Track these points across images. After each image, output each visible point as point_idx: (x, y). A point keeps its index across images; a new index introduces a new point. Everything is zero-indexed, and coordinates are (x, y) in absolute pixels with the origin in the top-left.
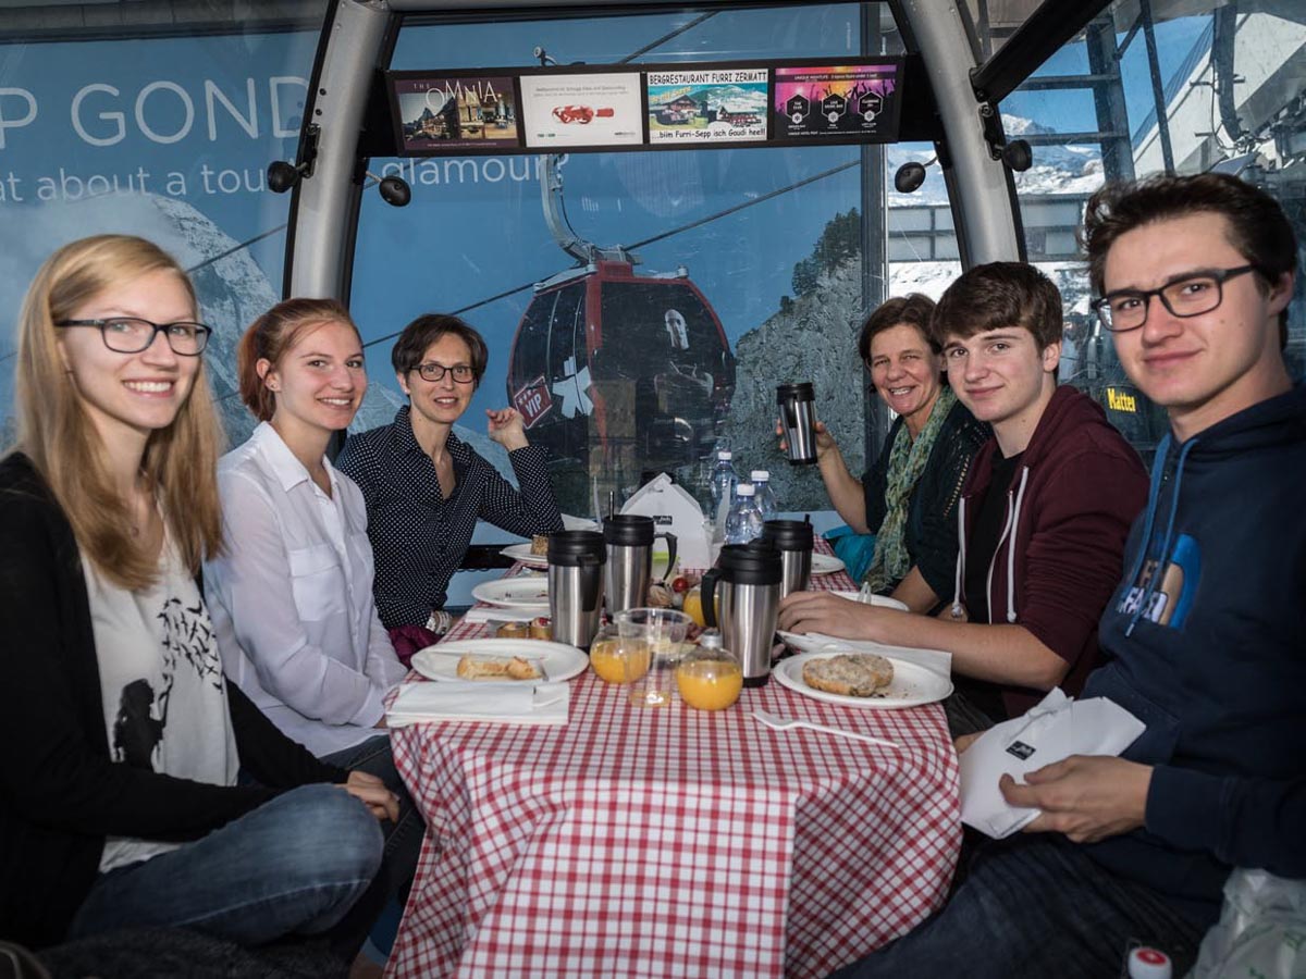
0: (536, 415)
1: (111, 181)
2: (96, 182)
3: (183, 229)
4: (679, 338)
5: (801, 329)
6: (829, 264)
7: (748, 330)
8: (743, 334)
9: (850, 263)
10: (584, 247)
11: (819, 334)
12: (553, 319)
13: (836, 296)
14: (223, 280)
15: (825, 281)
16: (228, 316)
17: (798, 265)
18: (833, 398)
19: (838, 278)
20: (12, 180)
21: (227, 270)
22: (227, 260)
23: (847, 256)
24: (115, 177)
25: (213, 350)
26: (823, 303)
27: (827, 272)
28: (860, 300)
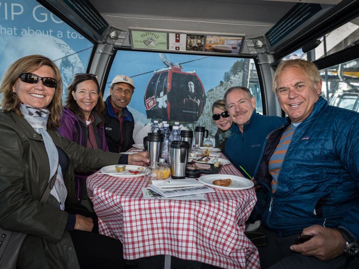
0: (151, 106)
1: (42, 32)
2: (38, 32)
3: (60, 47)
4: (192, 89)
6: (234, 73)
7: (211, 89)
8: (209, 90)
9: (240, 73)
10: (169, 62)
12: (158, 81)
13: (235, 82)
14: (70, 62)
15: (232, 78)
16: (70, 71)
17: (226, 73)
19: (236, 77)
20: (15, 29)
21: (72, 59)
22: (72, 57)
24: (43, 31)
25: (65, 81)
26: (231, 84)
27: (233, 75)
28: (241, 84)
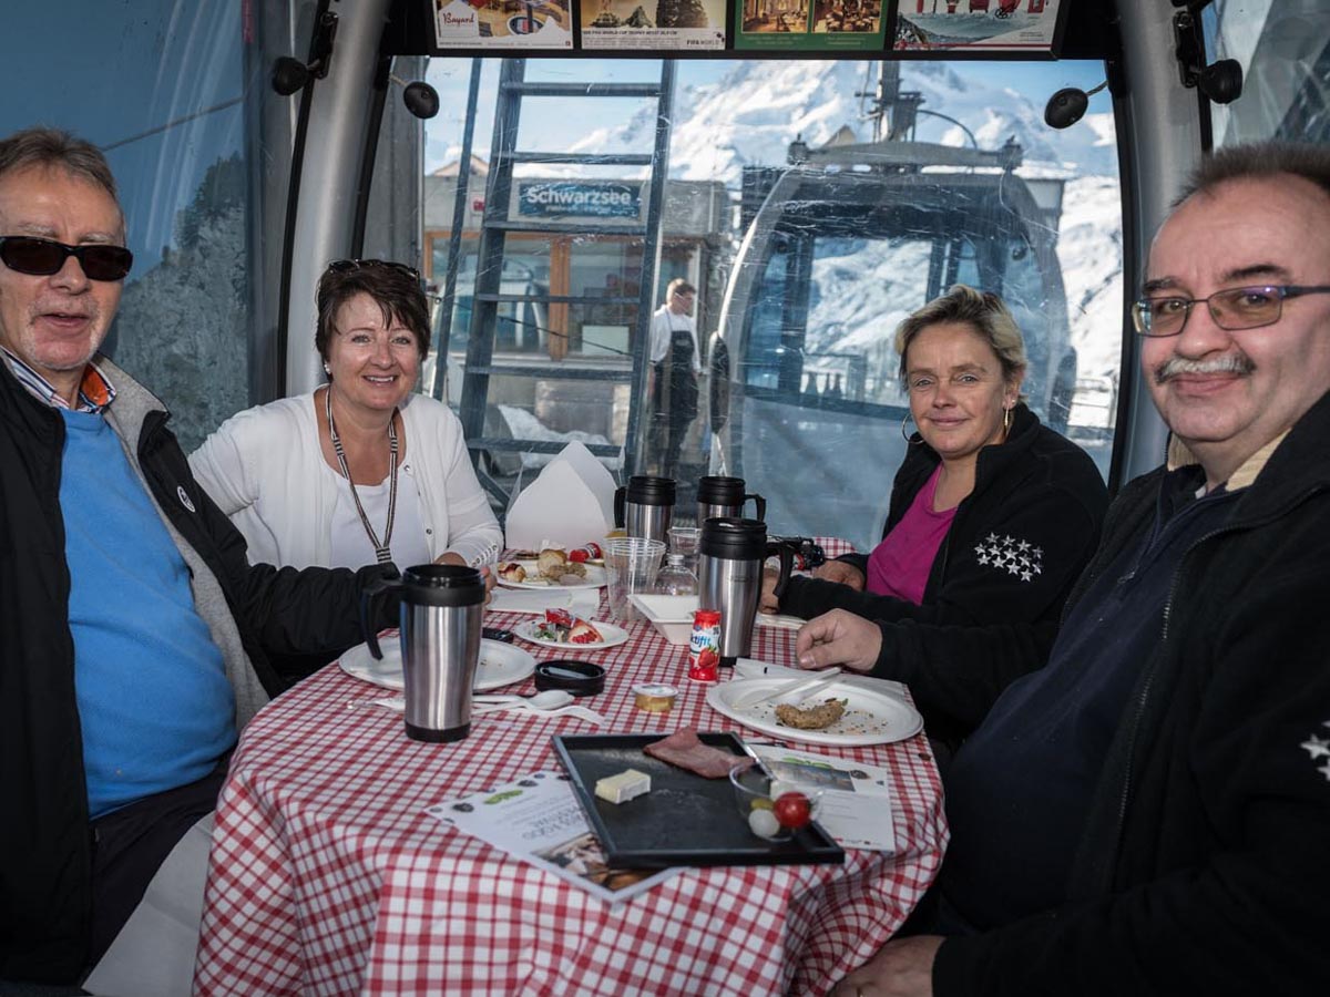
5: (182, 284)
6: (210, 213)
9: (232, 213)
11: (201, 292)
13: (216, 249)
15: (205, 232)
18: (215, 363)
19: (220, 230)
23: (230, 205)
26: (205, 257)
27: (208, 223)
28: (243, 255)
